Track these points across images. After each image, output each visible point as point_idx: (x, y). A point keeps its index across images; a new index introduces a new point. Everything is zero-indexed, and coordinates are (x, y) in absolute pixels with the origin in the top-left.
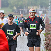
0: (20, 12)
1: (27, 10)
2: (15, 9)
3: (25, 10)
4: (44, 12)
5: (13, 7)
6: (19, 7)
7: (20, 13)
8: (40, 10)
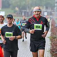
0: (23, 13)
1: (30, 11)
2: (17, 10)
3: (28, 11)
4: (50, 13)
5: (15, 8)
6: (21, 8)
7: (23, 15)
8: (45, 11)
